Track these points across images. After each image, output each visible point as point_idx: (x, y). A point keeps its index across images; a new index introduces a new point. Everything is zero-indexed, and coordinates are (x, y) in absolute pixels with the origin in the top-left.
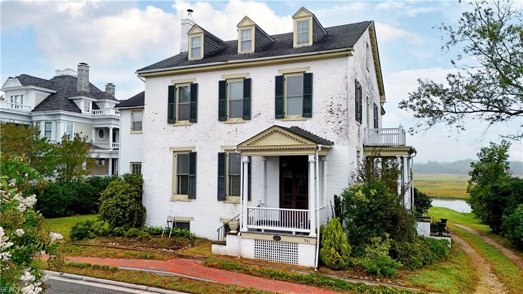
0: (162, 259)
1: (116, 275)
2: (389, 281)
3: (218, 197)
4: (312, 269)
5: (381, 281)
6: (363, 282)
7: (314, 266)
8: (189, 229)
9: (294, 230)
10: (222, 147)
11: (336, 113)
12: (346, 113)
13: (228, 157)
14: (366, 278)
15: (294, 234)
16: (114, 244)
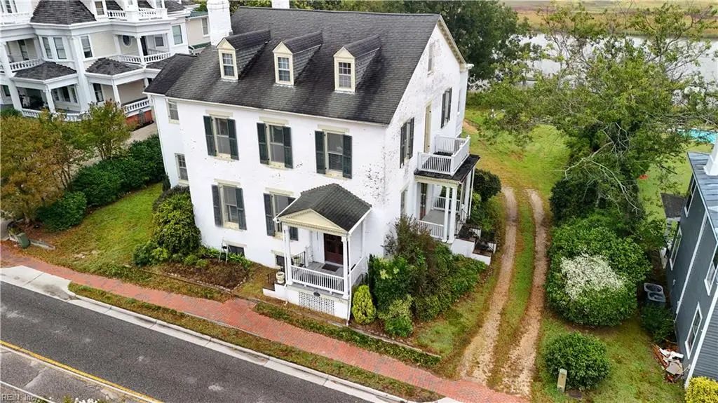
0: (220, 301)
1: (183, 321)
2: (401, 341)
3: (268, 233)
4: (344, 321)
5: (395, 340)
6: (382, 339)
7: (346, 318)
8: (243, 254)
9: (331, 290)
10: (266, 188)
11: (374, 179)
12: (383, 181)
13: (273, 198)
14: (385, 335)
15: (331, 293)
16: (176, 275)
